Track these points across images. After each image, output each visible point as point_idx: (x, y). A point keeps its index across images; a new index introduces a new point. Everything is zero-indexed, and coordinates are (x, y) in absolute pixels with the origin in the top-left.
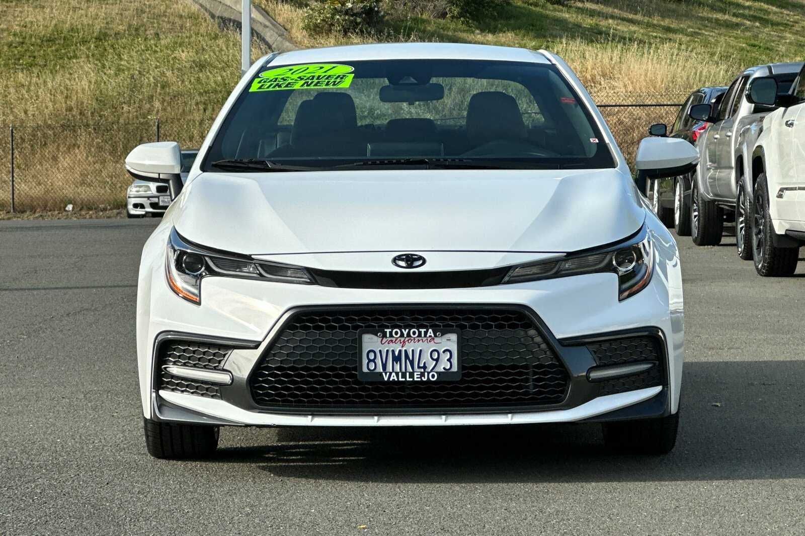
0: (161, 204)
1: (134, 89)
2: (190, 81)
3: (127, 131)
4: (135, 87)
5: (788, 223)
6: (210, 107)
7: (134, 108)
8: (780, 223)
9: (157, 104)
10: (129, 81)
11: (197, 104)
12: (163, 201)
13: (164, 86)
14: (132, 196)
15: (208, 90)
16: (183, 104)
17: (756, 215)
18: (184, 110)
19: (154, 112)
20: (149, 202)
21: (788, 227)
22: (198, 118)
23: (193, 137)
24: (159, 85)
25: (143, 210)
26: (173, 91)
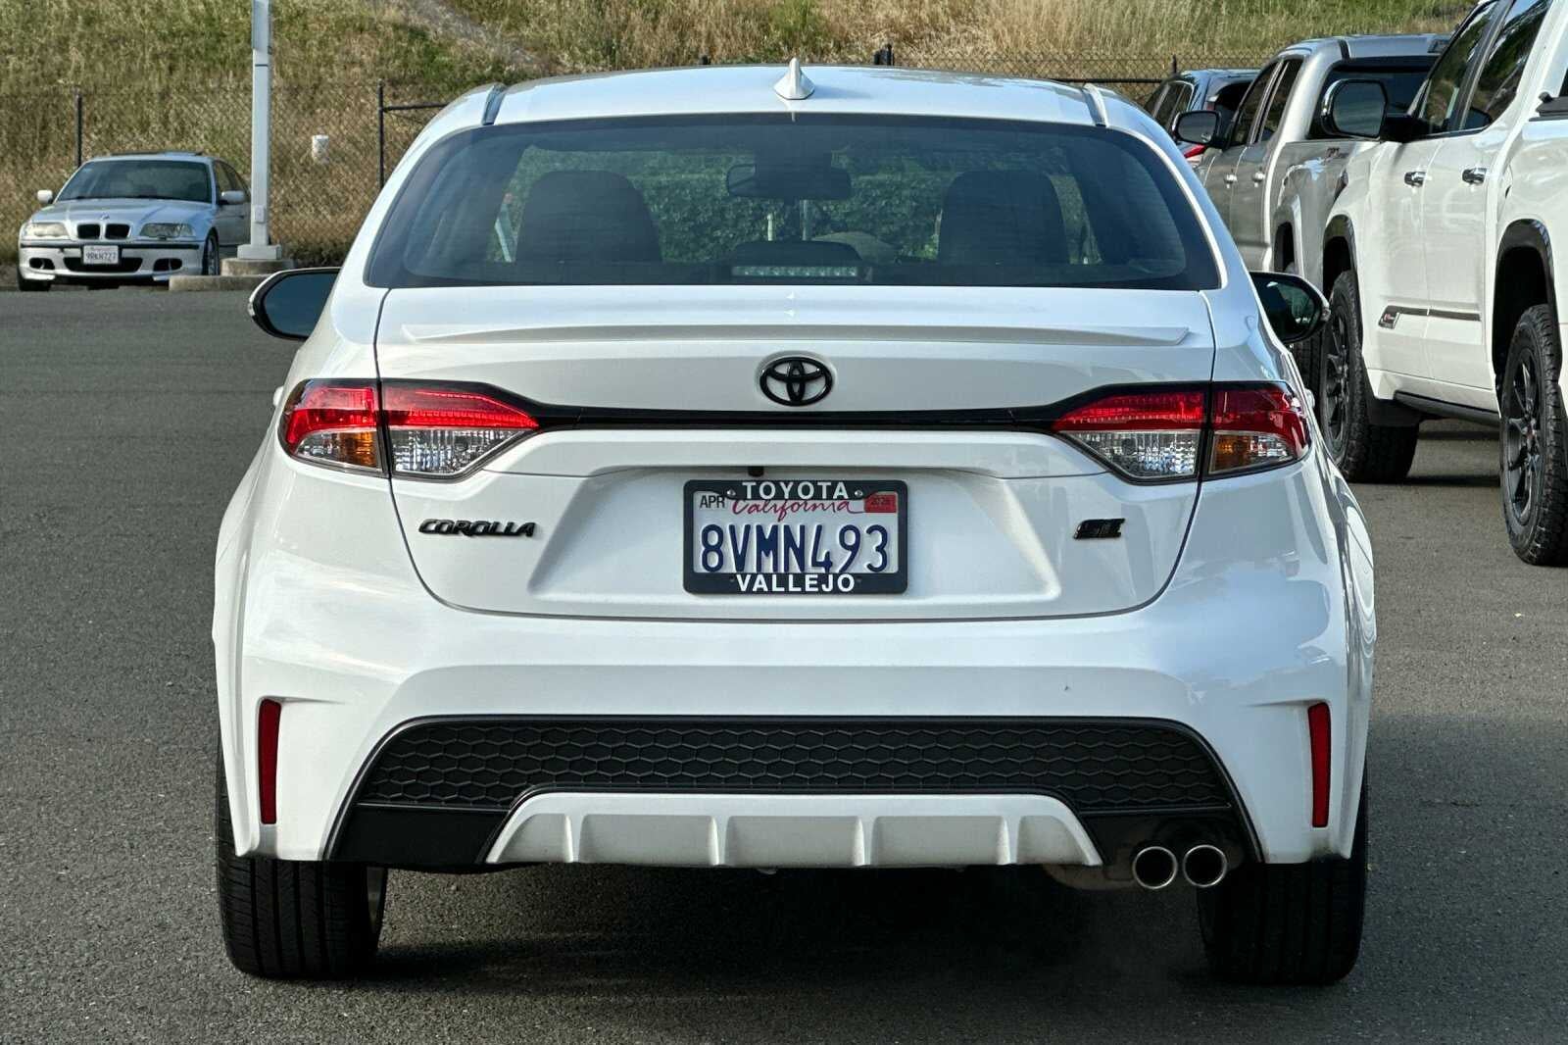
0: (86, 260)
1: (30, 25)
2: (143, 11)
3: (15, 108)
4: (32, 20)
5: (1397, 377)
6: (181, 64)
7: (30, 63)
8: (1385, 376)
9: (75, 56)
10: (20, 9)
11: (155, 57)
12: (89, 255)
13: (91, 19)
14: (28, 243)
15: (179, 31)
16: (129, 57)
17: (1330, 356)
18: (129, 70)
19: (70, 73)
20: (62, 256)
21: (1398, 386)
22: (156, 87)
23: (149, 124)
24: (80, 17)
25: (51, 271)
26: (109, 30)
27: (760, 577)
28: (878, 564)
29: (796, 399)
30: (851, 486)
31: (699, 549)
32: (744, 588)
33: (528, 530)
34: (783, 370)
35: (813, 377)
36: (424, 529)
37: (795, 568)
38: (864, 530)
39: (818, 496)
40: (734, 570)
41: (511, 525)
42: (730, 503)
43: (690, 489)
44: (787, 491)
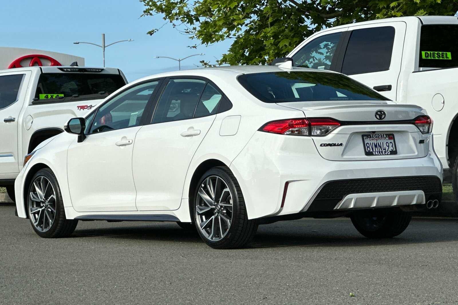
27: (376, 152)
28: (392, 149)
29: (381, 118)
30: (386, 135)
31: (366, 147)
32: (374, 154)
33: (341, 145)
34: (379, 113)
35: (383, 114)
36: (321, 145)
37: (381, 150)
38: (389, 143)
39: (382, 137)
40: (372, 151)
41: (338, 144)
42: (369, 139)
43: (363, 136)
44: (377, 136)
